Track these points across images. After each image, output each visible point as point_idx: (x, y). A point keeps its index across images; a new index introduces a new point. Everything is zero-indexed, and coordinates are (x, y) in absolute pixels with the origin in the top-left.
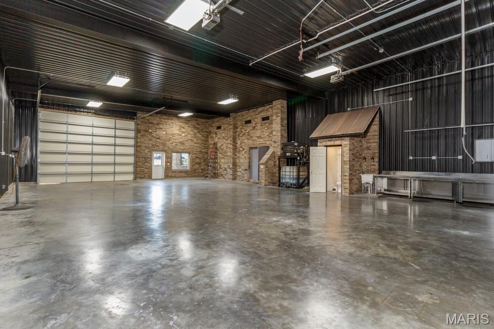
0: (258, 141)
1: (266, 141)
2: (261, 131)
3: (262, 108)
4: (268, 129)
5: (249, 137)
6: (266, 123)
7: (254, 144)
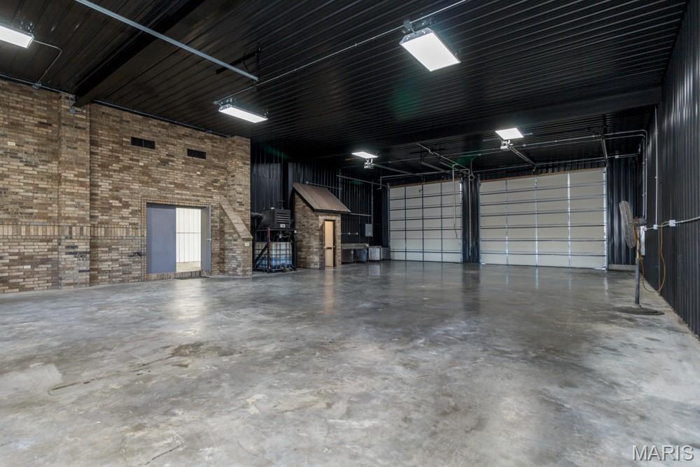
0: (178, 194)
1: (198, 196)
2: (186, 176)
3: (188, 131)
4: (201, 175)
5: (146, 178)
6: (199, 164)
7: (165, 197)
